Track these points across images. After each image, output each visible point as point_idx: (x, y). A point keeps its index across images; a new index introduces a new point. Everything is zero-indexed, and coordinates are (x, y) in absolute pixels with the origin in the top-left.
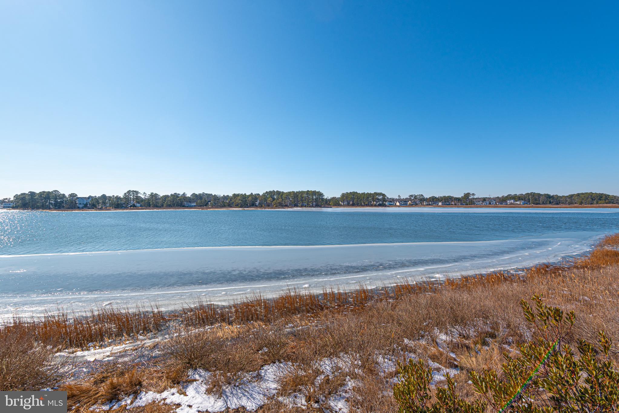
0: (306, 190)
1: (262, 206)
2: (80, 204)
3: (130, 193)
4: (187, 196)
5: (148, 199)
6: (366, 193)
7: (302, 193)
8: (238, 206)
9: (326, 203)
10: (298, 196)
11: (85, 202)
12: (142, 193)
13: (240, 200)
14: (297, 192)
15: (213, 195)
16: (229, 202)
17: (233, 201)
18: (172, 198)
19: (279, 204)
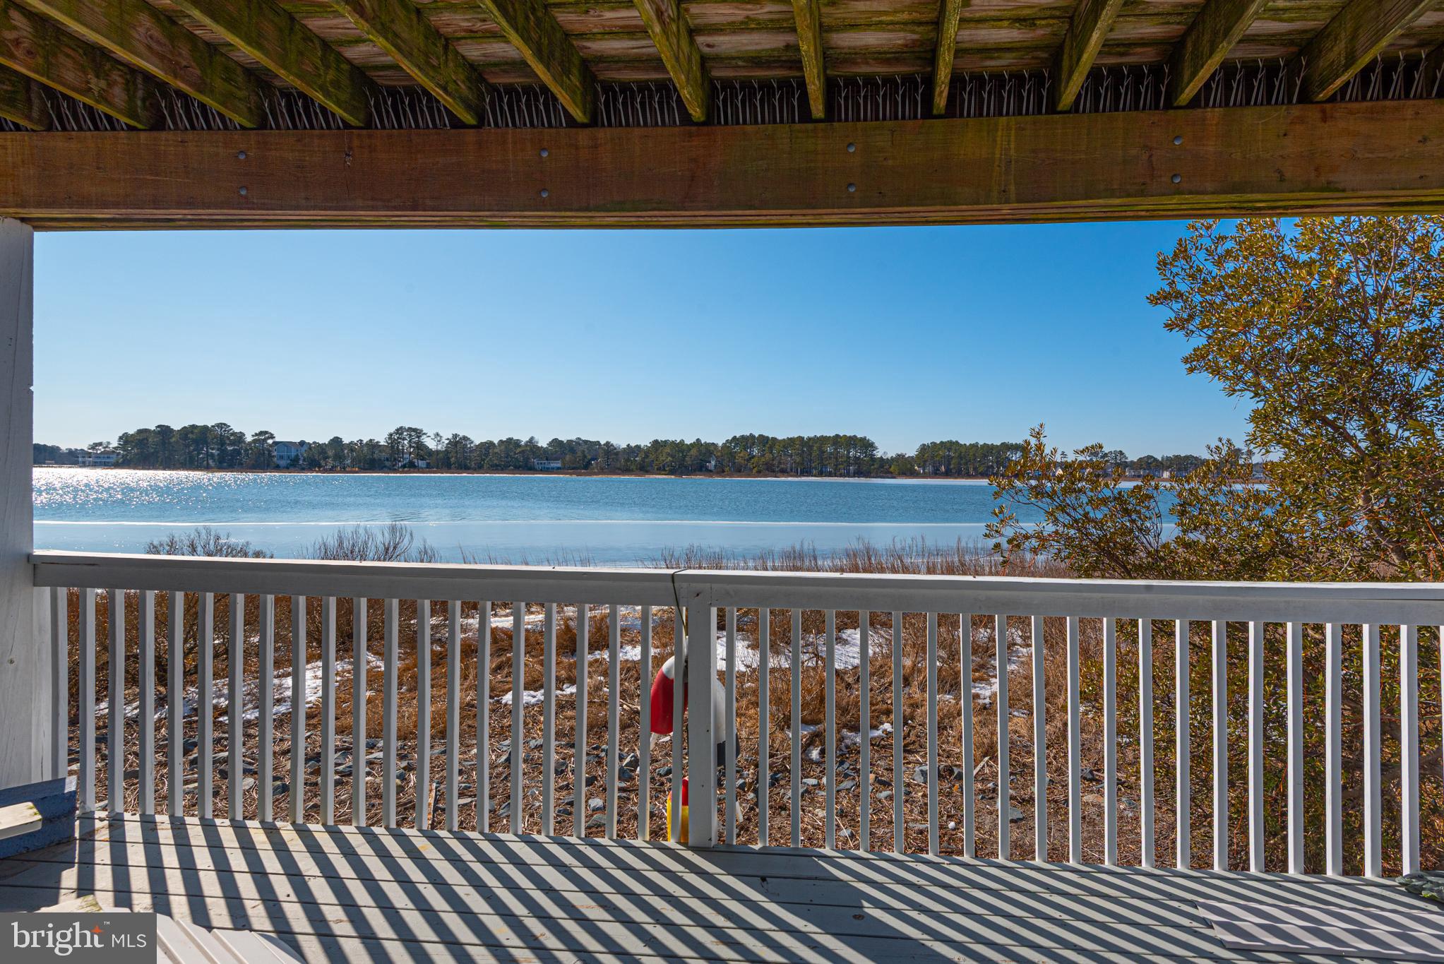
0: (832, 435)
1: (723, 471)
2: (281, 457)
3: (402, 434)
4: (539, 445)
5: (447, 452)
6: (981, 443)
7: (823, 440)
8: (664, 470)
9: (882, 466)
10: (810, 447)
11: (293, 454)
12: (431, 433)
13: (668, 454)
14: (809, 439)
15: (603, 442)
16: (643, 460)
17: (652, 457)
18: (503, 447)
19: (765, 467)
